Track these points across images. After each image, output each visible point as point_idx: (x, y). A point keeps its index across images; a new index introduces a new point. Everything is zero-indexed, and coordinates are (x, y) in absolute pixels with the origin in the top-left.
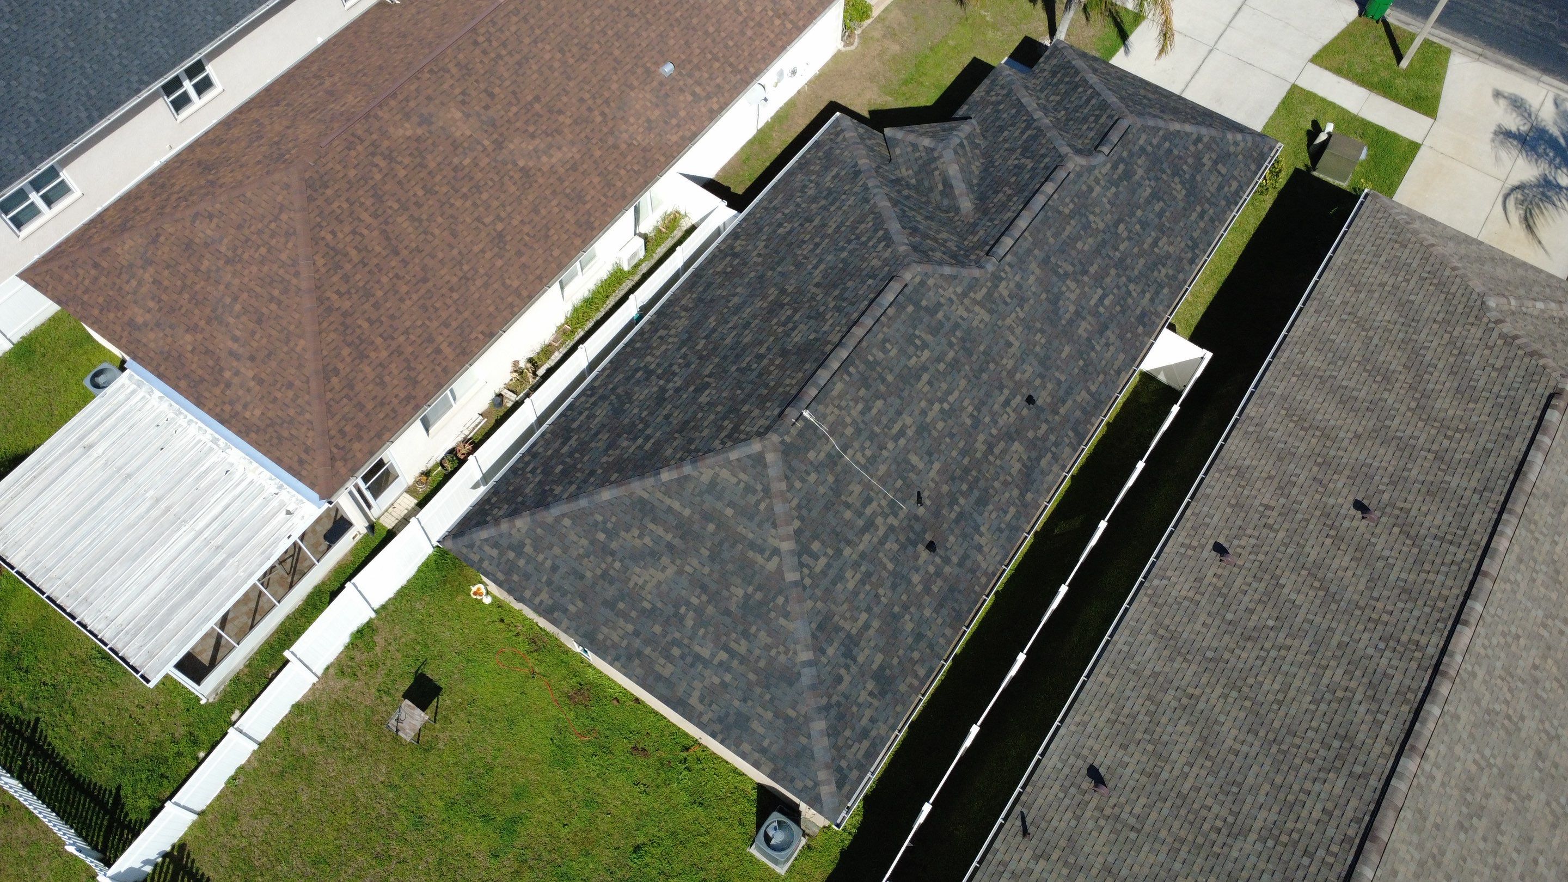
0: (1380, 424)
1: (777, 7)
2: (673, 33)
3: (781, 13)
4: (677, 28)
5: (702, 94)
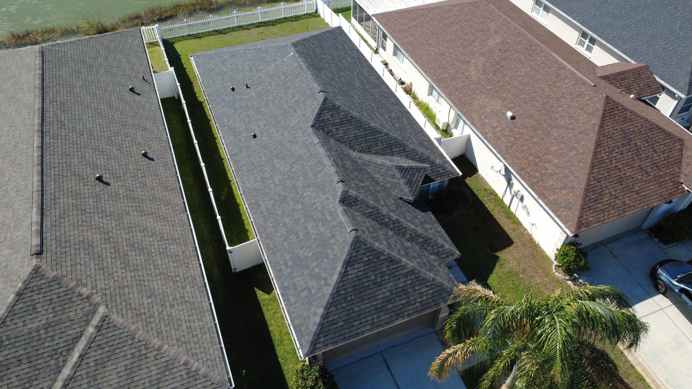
1: (548, 176)
2: (532, 121)
3: (544, 178)
4: (535, 123)
5: (496, 131)
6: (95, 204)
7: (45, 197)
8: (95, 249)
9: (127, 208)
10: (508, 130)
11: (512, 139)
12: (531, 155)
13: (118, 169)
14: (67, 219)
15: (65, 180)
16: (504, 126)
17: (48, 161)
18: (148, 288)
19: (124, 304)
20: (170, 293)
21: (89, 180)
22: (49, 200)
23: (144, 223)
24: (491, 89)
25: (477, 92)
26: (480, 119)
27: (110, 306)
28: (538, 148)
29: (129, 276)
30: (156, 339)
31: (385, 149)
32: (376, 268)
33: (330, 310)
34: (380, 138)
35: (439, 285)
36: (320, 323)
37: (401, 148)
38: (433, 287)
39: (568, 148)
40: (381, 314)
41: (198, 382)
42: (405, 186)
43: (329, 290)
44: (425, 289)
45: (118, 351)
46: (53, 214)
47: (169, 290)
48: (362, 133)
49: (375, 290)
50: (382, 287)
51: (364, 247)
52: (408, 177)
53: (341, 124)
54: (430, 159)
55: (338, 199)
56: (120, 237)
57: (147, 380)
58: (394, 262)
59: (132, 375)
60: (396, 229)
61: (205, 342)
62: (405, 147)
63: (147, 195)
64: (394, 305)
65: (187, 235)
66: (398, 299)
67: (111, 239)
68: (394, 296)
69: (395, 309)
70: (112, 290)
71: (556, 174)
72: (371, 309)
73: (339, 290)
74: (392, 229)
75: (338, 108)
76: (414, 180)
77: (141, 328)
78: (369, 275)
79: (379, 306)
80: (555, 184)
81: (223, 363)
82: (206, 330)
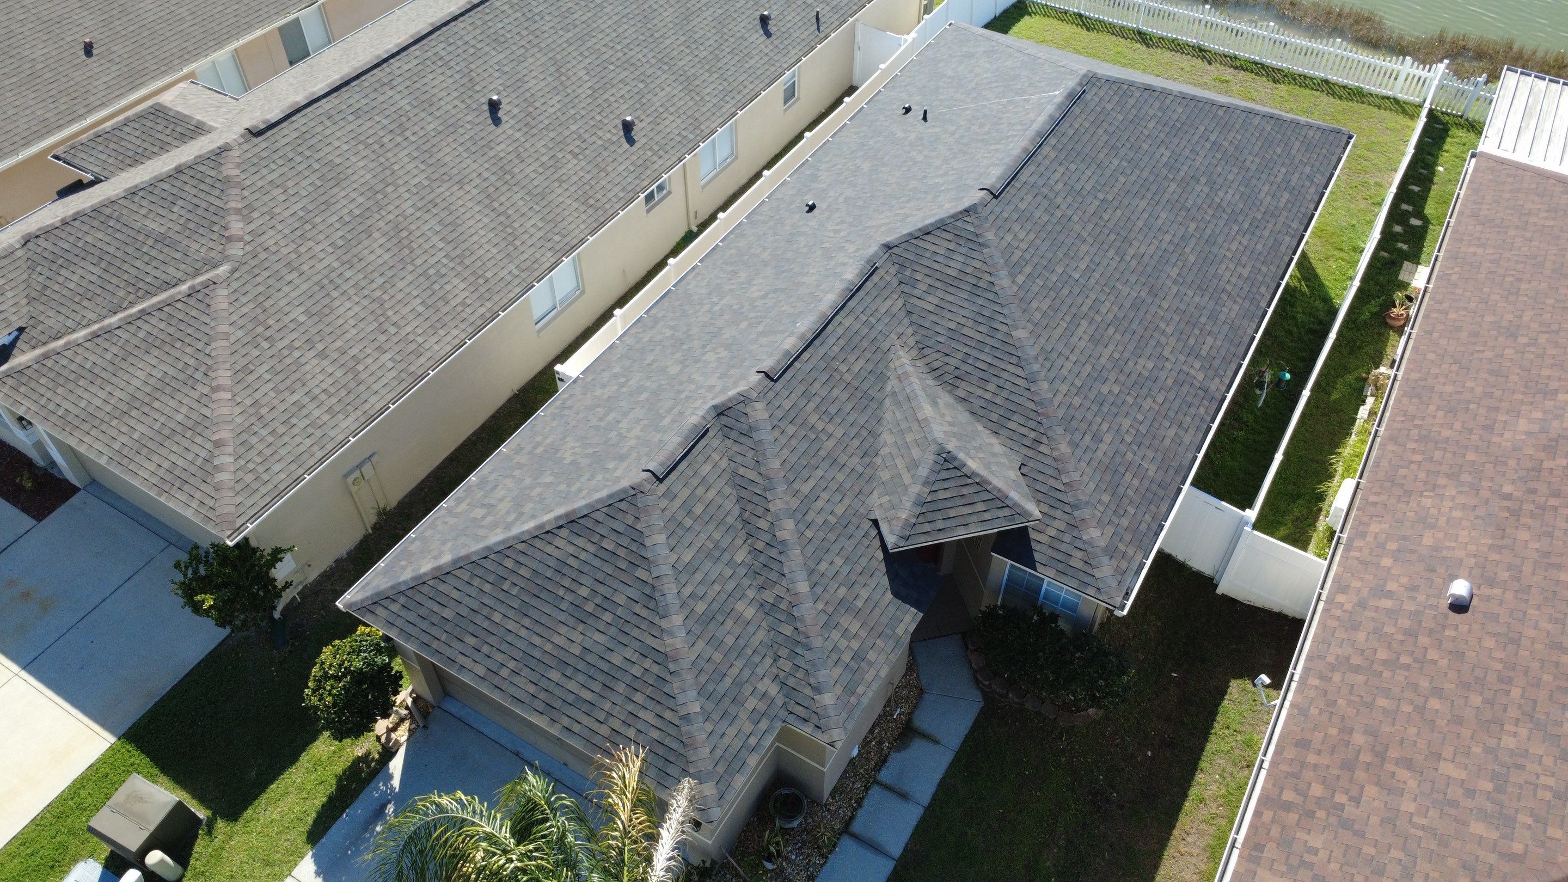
0: (434, 185)
1: (1333, 820)
2: (1499, 655)
3: (1321, 814)
4: (1499, 666)
5: (1373, 602)
6: (433, 134)
7: (375, 71)
8: (336, 190)
9: (474, 175)
10: (1405, 623)
11: (1382, 654)
12: (1371, 732)
13: (547, 114)
14: (360, 121)
15: (440, 71)
16: (1410, 606)
17: (455, 30)
18: (327, 301)
19: (261, 289)
20: (348, 336)
21: (476, 96)
22: (374, 79)
23: (468, 215)
24: (1508, 497)
25: (1465, 477)
26: (1382, 546)
27: (237, 275)
28: (1413, 731)
29: (325, 263)
30: (229, 373)
31: (990, 407)
32: (609, 581)
33: (457, 573)
34: (1005, 375)
35: (684, 739)
36: (420, 577)
37: (1033, 435)
38: (671, 730)
39: (1489, 807)
40: (525, 672)
41: (203, 487)
42: (908, 505)
43: (496, 537)
44: (649, 717)
45: (178, 345)
46: (351, 101)
47: (354, 331)
48: (978, 336)
49: (562, 617)
50: (581, 627)
51: (630, 520)
52: (942, 495)
53: (952, 283)
54: (1076, 513)
55: (716, 401)
56: (397, 203)
57: (163, 419)
58: (652, 605)
59: (157, 395)
60: (762, 558)
61: (289, 448)
62: (1044, 439)
63: (536, 183)
64: (563, 681)
65: (510, 287)
66: (581, 678)
67: (379, 196)
68: (581, 666)
69: (557, 691)
70: (275, 258)
71: (1360, 834)
72: (519, 643)
73: (508, 552)
74: (756, 552)
75: (980, 244)
76: (952, 513)
77: (233, 339)
78: (583, 579)
79: (537, 654)
80: (1323, 854)
81: (268, 499)
82: (319, 433)
